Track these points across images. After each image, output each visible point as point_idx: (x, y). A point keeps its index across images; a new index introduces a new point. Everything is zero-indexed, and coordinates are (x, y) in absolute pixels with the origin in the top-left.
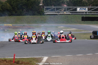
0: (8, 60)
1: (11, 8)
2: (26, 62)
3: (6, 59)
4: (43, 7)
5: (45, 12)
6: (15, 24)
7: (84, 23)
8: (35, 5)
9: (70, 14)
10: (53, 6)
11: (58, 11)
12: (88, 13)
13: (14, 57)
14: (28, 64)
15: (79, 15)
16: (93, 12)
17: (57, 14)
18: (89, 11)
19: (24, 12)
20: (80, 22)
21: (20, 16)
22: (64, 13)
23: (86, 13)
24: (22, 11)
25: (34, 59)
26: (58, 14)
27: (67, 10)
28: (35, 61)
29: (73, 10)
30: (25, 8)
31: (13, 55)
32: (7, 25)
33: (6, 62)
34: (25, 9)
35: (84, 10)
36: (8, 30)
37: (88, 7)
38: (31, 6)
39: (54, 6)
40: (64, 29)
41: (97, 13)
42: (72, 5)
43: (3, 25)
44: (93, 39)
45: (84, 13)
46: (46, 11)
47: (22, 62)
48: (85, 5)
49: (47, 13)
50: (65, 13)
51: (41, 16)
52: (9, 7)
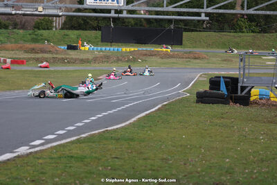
9: (58, 16)
12: (128, 13)
17: (11, 14)
18: (130, 7)
22: (37, 10)
23: (117, 12)
26: (13, 12)
35: (112, 0)
45: (113, 14)
50: (40, 9)
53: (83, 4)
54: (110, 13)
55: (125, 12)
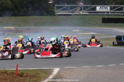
0: (9, 72)
1: (13, 6)
2: (31, 75)
3: (7, 70)
4: (54, 5)
5: (55, 11)
6: (18, 26)
7: (105, 26)
8: (43, 3)
9: (87, 15)
10: (66, 4)
11: (73, 10)
12: (111, 13)
13: (17, 69)
14: (35, 77)
15: (98, 16)
16: (116, 11)
17: (71, 15)
18: (112, 11)
19: (30, 11)
20: (100, 24)
21: (24, 17)
22: (80, 13)
24: (27, 10)
25: (42, 71)
26: (72, 14)
27: (84, 9)
28: (43, 73)
29: (91, 10)
30: (30, 6)
31: (16, 66)
32: (8, 28)
33: (7, 74)
34: (30, 8)
35: (106, 9)
36: (9, 34)
37: (110, 6)
38: (39, 4)
39: (68, 4)
40: (80, 34)
41: (121, 13)
42: (90, 2)
43: (3, 28)
44: (116, 45)
45: (106, 14)
46: (57, 11)
47: (26, 75)
48: (107, 3)
49: (58, 12)
51: (51, 17)
52: (11, 5)
53: (95, 10)
54: (105, 13)
55: (110, 13)
